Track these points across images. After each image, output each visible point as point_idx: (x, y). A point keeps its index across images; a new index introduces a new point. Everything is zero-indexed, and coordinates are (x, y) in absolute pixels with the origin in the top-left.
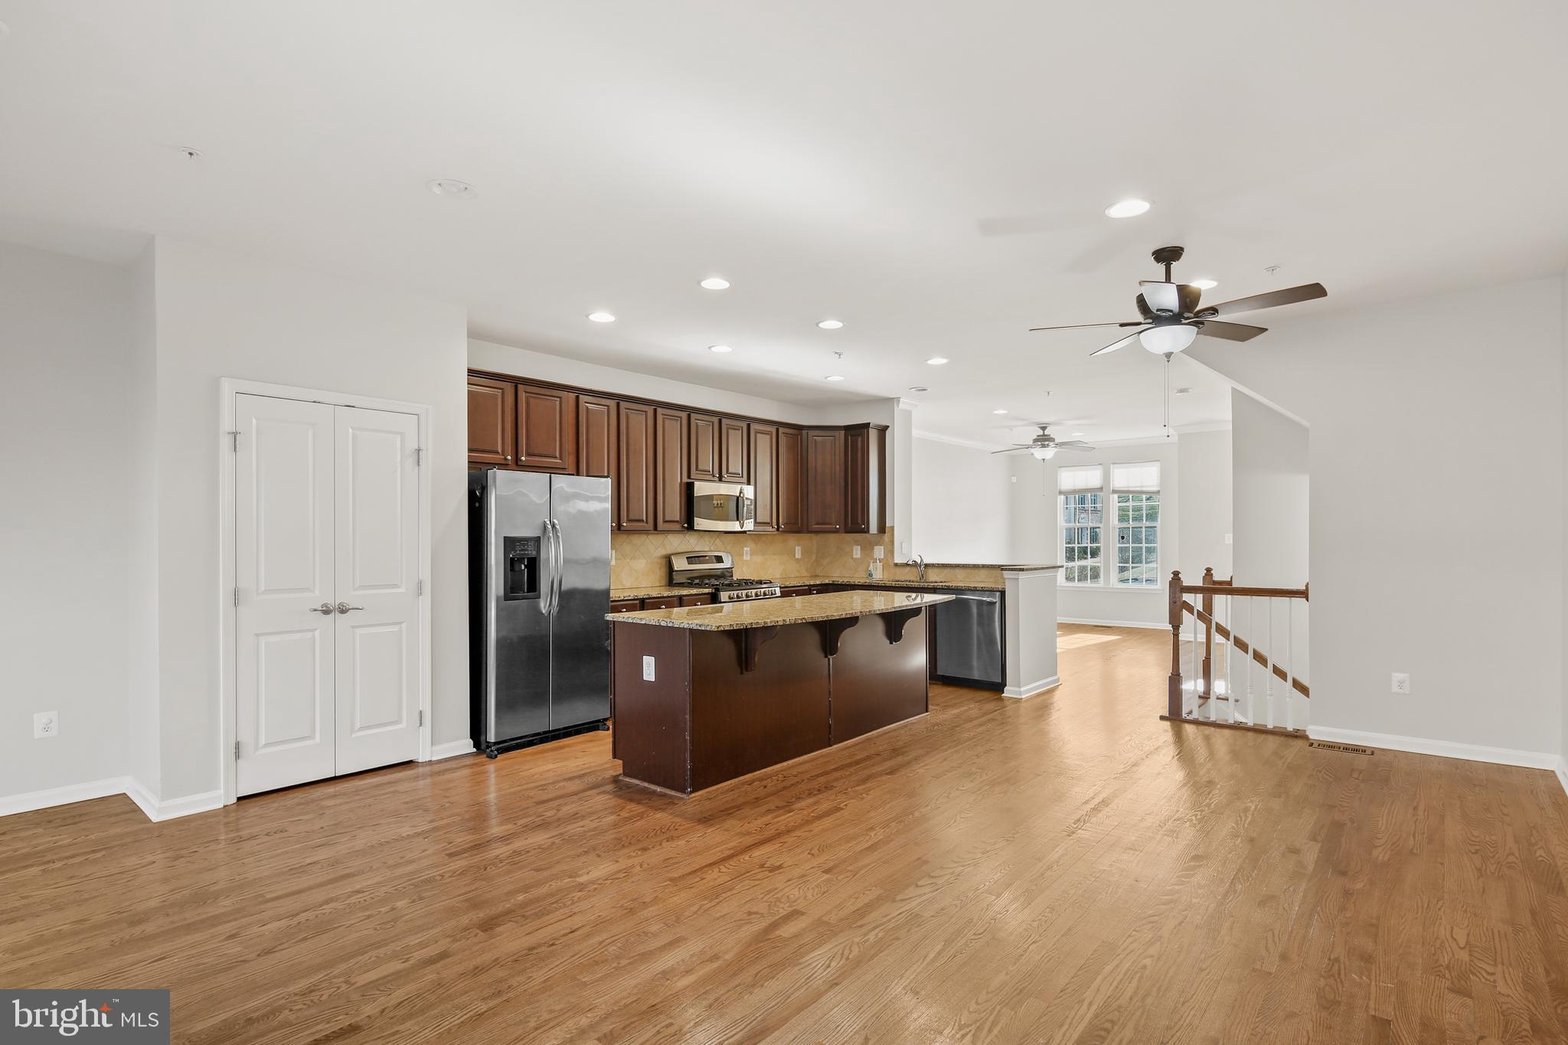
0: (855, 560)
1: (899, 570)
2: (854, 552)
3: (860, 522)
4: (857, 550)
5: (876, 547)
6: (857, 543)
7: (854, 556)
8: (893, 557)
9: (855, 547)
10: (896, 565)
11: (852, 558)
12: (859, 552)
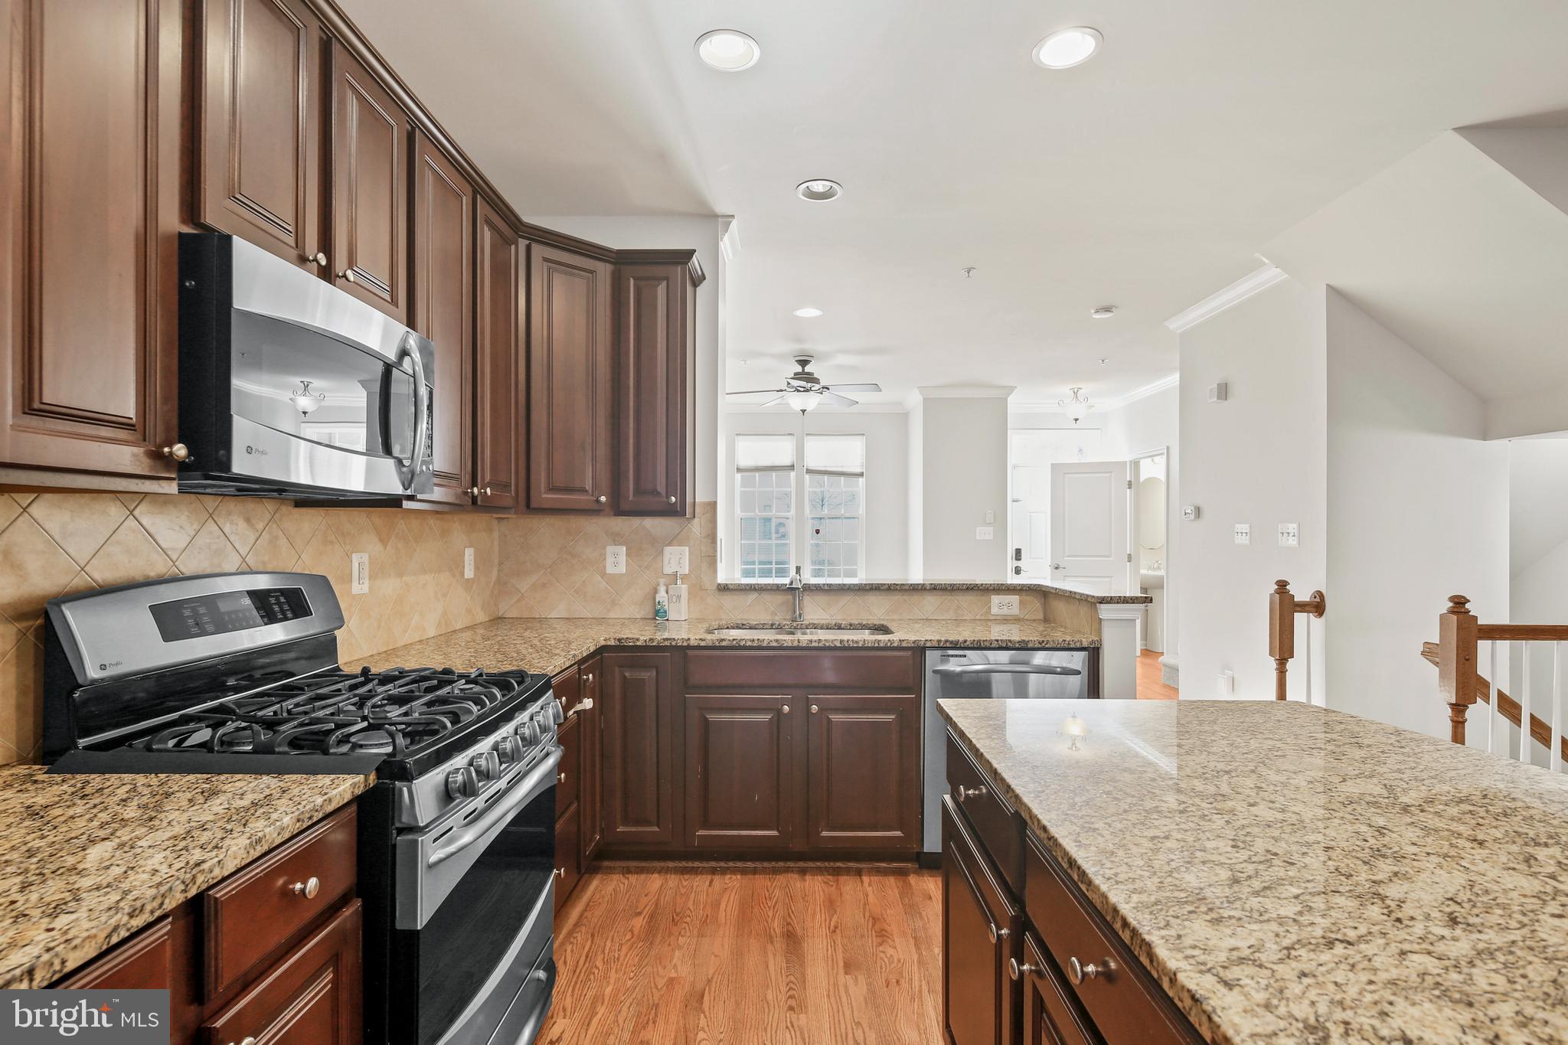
0: (612, 579)
1: (727, 600)
2: (610, 560)
3: (661, 488)
4: (616, 555)
5: (668, 550)
6: (616, 539)
7: (610, 570)
8: (715, 571)
9: (610, 549)
10: (724, 589)
11: (603, 574)
12: (623, 558)
